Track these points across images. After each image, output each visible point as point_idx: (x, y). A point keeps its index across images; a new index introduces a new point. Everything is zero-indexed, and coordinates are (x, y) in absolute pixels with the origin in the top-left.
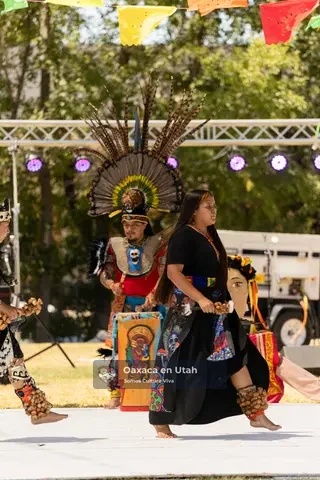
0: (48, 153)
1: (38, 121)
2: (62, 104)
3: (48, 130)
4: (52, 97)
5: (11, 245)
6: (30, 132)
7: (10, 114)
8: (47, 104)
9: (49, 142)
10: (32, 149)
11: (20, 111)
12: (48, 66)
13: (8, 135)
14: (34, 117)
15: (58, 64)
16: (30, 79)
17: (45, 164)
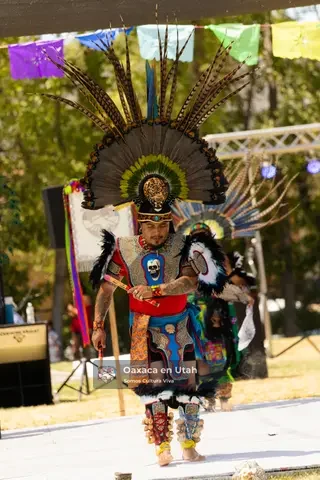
0: (280, 159)
1: (269, 130)
2: (291, 111)
3: (279, 137)
4: (280, 106)
5: (254, 248)
6: (263, 141)
7: (242, 126)
8: (277, 113)
9: (281, 149)
10: (266, 157)
11: (252, 122)
12: (275, 77)
13: (242, 146)
14: (264, 126)
15: (284, 75)
16: (258, 92)
17: (279, 170)
